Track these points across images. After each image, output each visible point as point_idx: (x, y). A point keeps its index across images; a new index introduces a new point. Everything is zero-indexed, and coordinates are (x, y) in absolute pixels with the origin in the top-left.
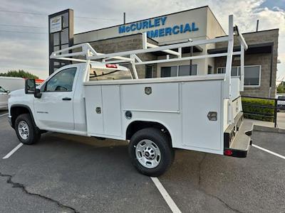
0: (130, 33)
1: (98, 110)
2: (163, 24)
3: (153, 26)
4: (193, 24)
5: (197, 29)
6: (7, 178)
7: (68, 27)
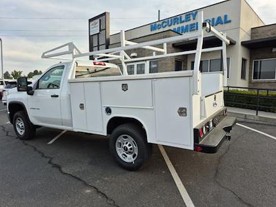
0: (161, 30)
1: (82, 106)
2: (194, 19)
3: (184, 22)
4: (226, 16)
5: (230, 21)
6: (48, 159)
7: (105, 29)
